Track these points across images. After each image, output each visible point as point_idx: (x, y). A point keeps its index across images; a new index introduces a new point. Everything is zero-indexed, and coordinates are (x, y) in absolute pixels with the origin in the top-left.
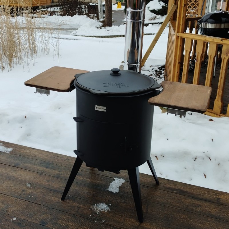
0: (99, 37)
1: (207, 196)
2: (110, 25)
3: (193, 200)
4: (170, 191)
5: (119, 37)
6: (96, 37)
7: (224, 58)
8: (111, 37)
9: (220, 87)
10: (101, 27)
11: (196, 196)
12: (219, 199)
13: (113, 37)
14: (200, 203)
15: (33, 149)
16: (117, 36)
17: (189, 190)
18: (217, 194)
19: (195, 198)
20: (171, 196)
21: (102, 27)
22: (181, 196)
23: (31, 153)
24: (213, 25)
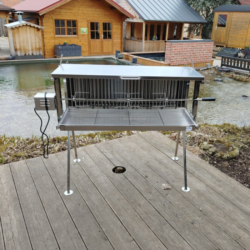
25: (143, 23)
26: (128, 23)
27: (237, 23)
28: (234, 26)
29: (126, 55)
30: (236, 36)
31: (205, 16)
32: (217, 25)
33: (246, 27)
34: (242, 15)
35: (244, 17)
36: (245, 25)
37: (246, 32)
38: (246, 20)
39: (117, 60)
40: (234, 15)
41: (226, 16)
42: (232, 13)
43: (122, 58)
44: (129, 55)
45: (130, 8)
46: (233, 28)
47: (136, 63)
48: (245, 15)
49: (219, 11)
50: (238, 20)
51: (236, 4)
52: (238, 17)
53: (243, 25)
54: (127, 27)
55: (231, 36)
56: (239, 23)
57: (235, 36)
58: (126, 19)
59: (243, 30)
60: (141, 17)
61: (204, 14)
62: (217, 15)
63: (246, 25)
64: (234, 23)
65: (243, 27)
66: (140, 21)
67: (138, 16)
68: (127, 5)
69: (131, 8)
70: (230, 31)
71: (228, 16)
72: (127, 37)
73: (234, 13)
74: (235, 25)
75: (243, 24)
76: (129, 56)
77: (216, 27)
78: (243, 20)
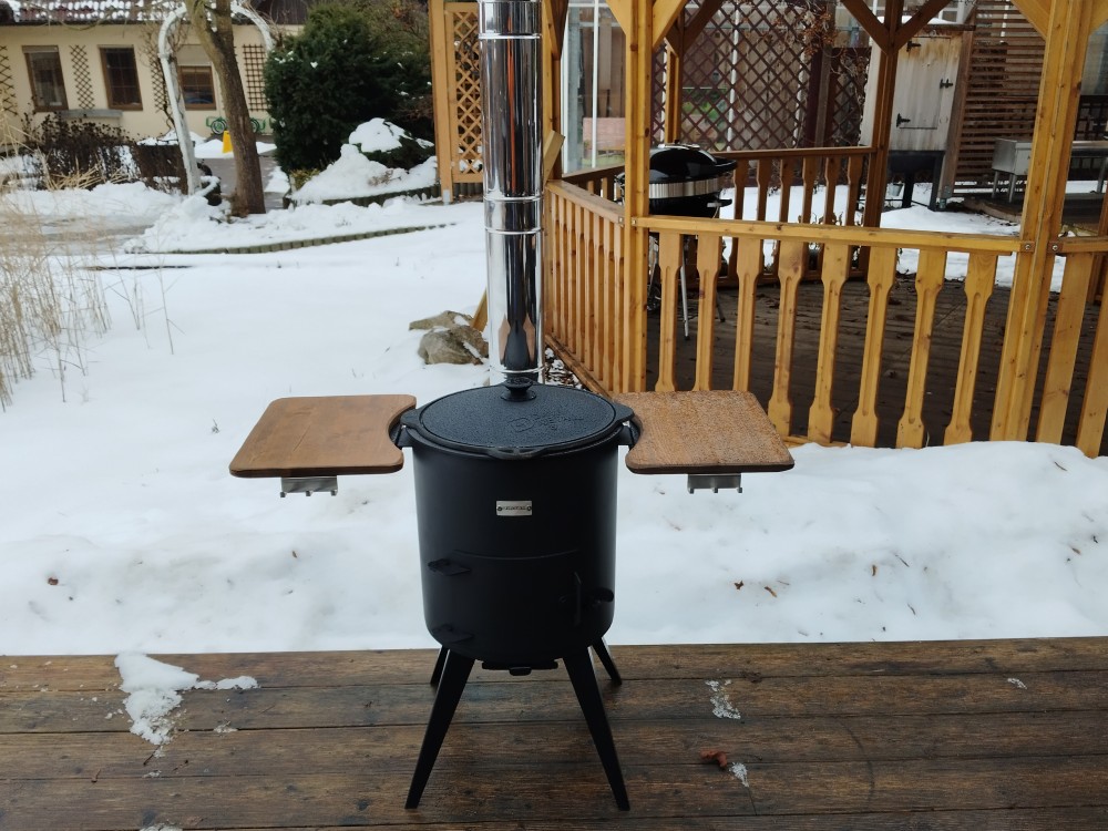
0: (238, 251)
1: (959, 662)
2: (259, 208)
3: (938, 681)
4: (867, 672)
5: (307, 246)
6: (227, 251)
7: (788, 279)
8: (282, 249)
9: (781, 361)
10: (228, 216)
11: (936, 668)
12: (989, 661)
13: (286, 249)
14: (957, 683)
15: (380, 652)
16: (302, 244)
17: (907, 658)
18: (978, 650)
19: (935, 674)
20: (879, 687)
21: (233, 218)
22: (902, 678)
23: (384, 668)
24: (664, 186)
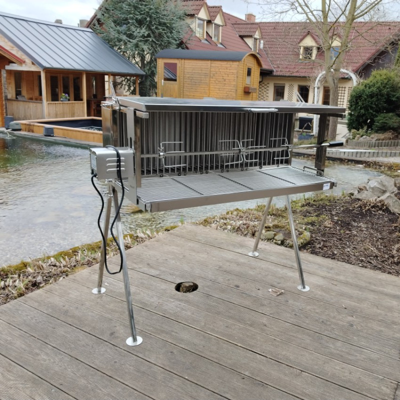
25: (40, 72)
26: (10, 72)
27: (193, 76)
28: (189, 81)
29: (25, 124)
30: (195, 95)
31: (140, 65)
32: (163, 78)
33: (206, 82)
34: (198, 64)
35: (202, 67)
36: (205, 79)
37: (207, 89)
38: (205, 72)
39: (10, 133)
40: (187, 64)
41: (176, 64)
42: (183, 61)
43: (20, 130)
44: (32, 124)
45: (10, 46)
46: (187, 83)
47: (53, 136)
48: (204, 65)
49: (163, 58)
50: (194, 71)
51: (183, 49)
52: (194, 67)
53: (202, 79)
54: (6, 79)
55: (187, 95)
56: (195, 76)
57: (193, 94)
58: (9, 65)
59: (203, 86)
60: (34, 62)
61: (138, 62)
62: (161, 63)
63: (207, 79)
64: (189, 76)
65: (203, 82)
66: (33, 68)
67: (28, 61)
68: (4, 41)
69: (13, 48)
70: (185, 87)
71: (178, 65)
72: (9, 97)
73: (186, 61)
74: (190, 78)
75: (202, 77)
76: (34, 125)
77: (163, 81)
78: (200, 72)
